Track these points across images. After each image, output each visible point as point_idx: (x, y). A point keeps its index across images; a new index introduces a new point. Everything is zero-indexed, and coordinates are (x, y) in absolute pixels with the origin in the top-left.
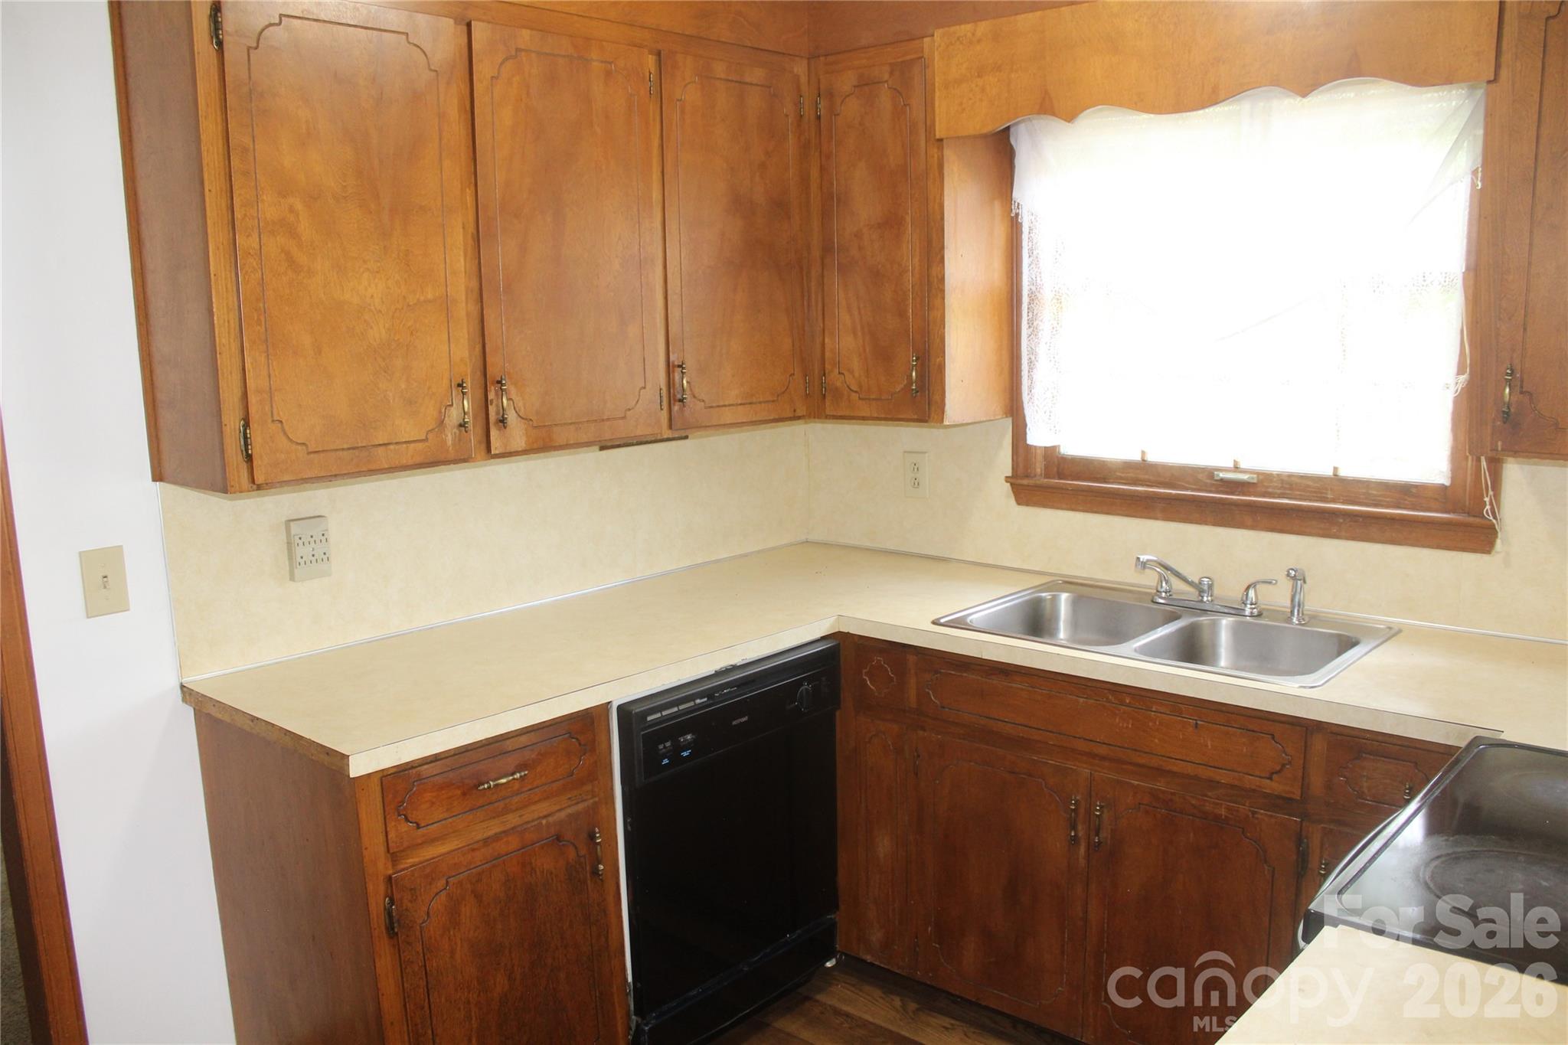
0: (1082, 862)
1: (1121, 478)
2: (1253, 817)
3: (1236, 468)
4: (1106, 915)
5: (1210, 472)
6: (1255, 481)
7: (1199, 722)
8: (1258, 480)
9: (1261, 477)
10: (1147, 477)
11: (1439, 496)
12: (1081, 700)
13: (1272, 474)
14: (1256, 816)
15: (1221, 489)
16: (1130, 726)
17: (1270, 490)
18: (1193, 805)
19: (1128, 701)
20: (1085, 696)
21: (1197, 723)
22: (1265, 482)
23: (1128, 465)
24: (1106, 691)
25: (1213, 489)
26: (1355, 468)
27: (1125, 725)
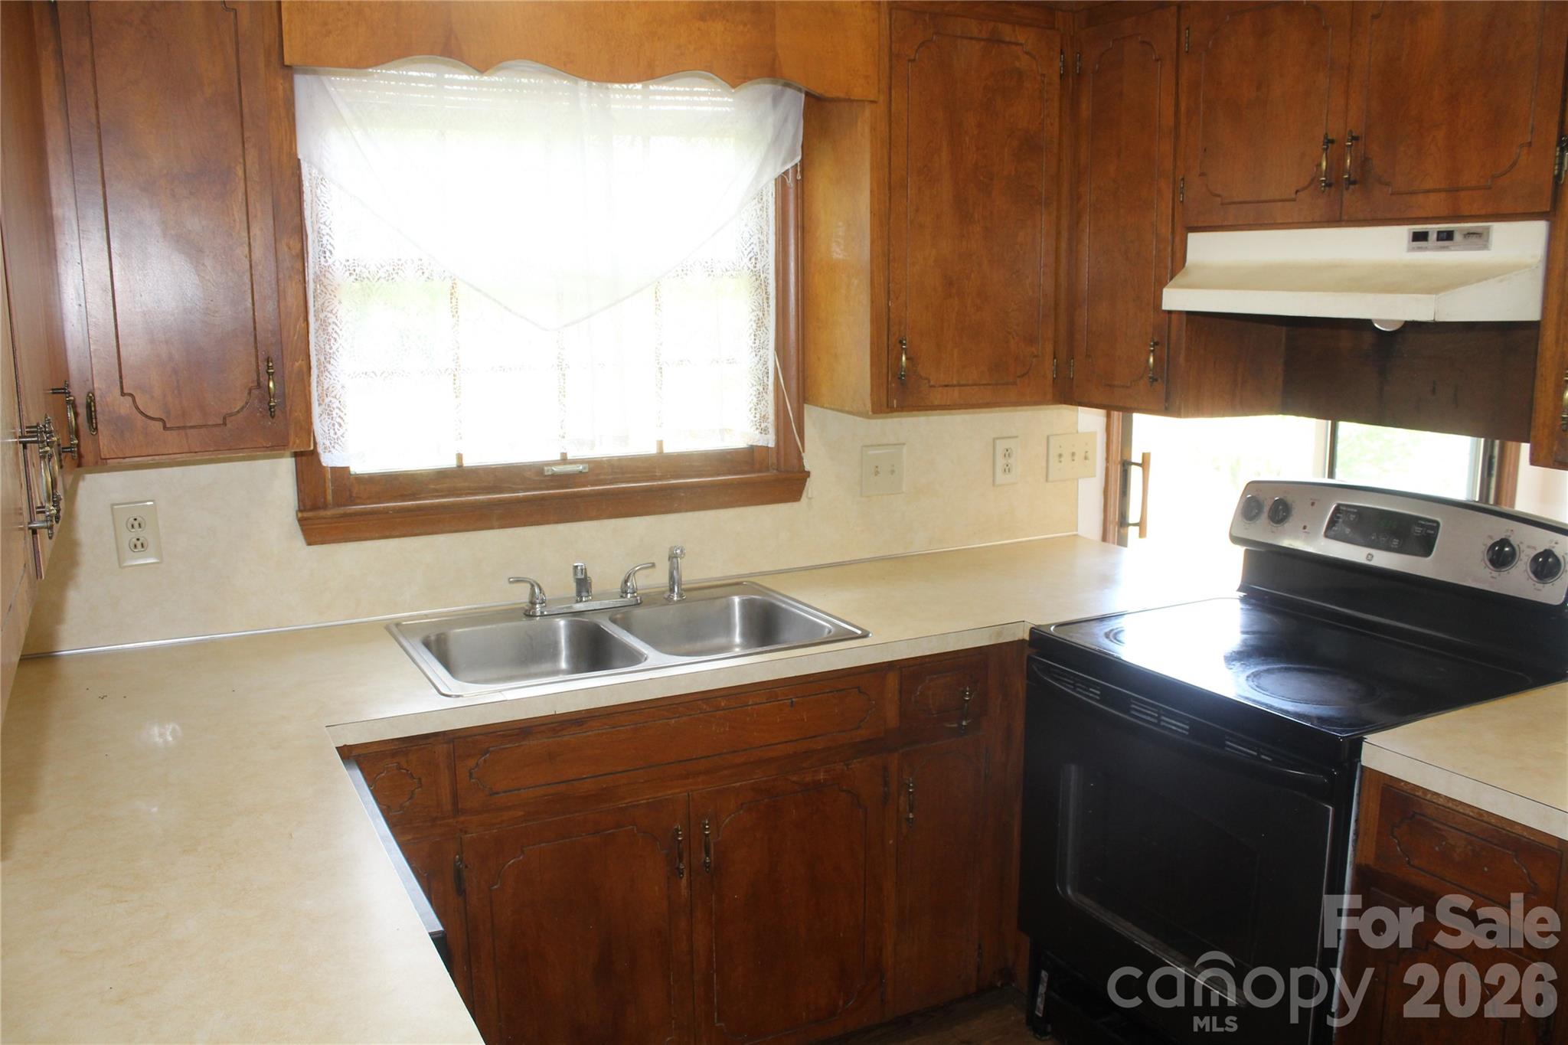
0: (684, 892)
1: (437, 491)
2: (848, 768)
3: (564, 460)
4: (714, 935)
5: (538, 469)
6: (587, 470)
7: (794, 700)
8: (589, 468)
9: (592, 466)
10: (466, 484)
11: (749, 458)
12: (673, 721)
13: (602, 461)
14: (850, 767)
15: (552, 484)
16: (727, 729)
17: (602, 477)
18: (794, 782)
19: (723, 704)
20: (677, 715)
21: (792, 702)
22: (599, 469)
23: (442, 475)
24: (700, 702)
25: (543, 486)
26: (679, 444)
27: (722, 729)
